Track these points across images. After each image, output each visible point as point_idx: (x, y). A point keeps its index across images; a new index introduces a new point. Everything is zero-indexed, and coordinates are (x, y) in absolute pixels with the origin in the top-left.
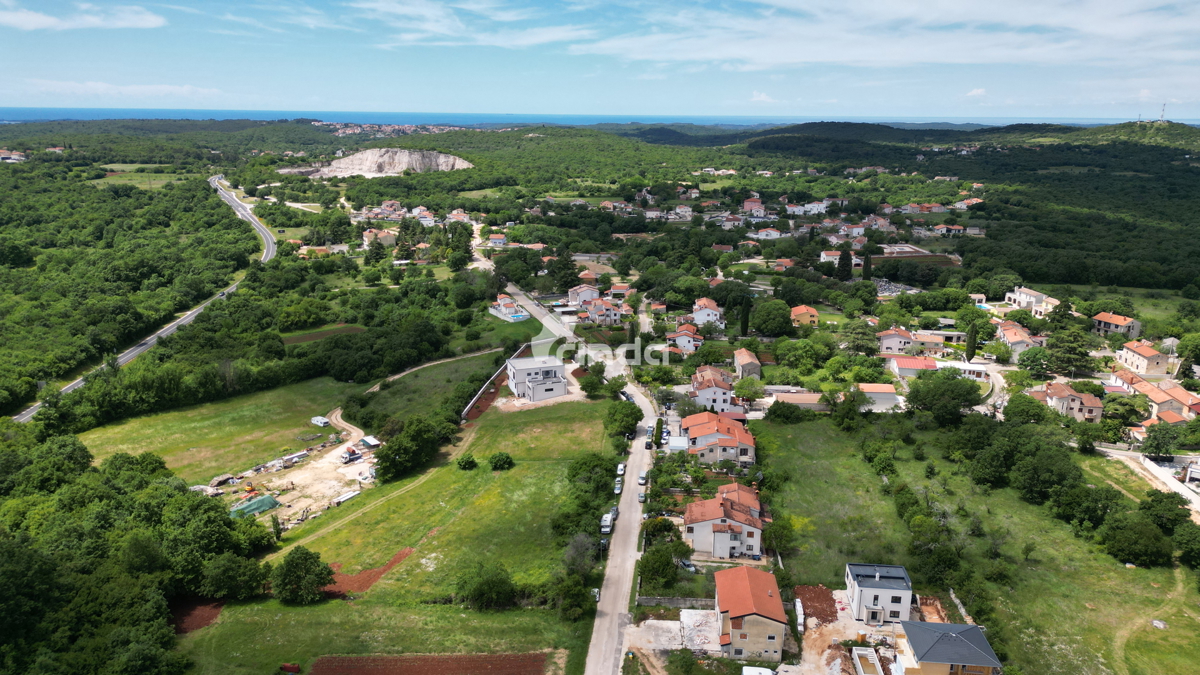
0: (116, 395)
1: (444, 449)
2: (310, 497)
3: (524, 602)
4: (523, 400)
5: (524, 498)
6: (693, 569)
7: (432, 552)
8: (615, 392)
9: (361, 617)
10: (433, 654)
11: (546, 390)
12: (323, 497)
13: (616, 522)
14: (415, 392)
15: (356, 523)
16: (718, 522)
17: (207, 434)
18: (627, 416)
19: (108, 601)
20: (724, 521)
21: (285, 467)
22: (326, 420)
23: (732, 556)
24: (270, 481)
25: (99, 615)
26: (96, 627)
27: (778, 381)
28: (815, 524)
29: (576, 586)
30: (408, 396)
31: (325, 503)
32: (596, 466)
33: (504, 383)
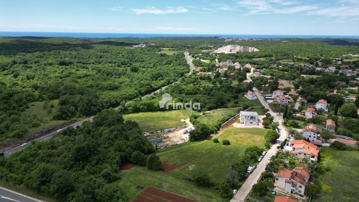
0: (138, 106)
1: (212, 135)
2: (171, 141)
3: (212, 187)
4: (243, 125)
5: (228, 155)
6: (274, 193)
7: (194, 165)
8: (274, 127)
9: (165, 178)
10: (178, 195)
11: (250, 123)
12: (174, 142)
13: (254, 170)
14: (211, 117)
15: (178, 151)
16: (288, 179)
17: (155, 119)
18: (273, 136)
19: (107, 157)
20: (291, 179)
21: (168, 132)
22: (184, 121)
23: (292, 192)
24: (163, 135)
25: (104, 160)
26: (103, 163)
27: (341, 134)
28: (332, 189)
29: (226, 187)
30: (209, 118)
31: (173, 144)
32: (255, 150)
33: (239, 119)
